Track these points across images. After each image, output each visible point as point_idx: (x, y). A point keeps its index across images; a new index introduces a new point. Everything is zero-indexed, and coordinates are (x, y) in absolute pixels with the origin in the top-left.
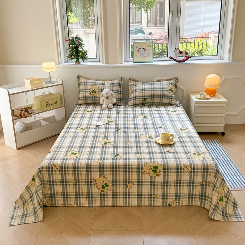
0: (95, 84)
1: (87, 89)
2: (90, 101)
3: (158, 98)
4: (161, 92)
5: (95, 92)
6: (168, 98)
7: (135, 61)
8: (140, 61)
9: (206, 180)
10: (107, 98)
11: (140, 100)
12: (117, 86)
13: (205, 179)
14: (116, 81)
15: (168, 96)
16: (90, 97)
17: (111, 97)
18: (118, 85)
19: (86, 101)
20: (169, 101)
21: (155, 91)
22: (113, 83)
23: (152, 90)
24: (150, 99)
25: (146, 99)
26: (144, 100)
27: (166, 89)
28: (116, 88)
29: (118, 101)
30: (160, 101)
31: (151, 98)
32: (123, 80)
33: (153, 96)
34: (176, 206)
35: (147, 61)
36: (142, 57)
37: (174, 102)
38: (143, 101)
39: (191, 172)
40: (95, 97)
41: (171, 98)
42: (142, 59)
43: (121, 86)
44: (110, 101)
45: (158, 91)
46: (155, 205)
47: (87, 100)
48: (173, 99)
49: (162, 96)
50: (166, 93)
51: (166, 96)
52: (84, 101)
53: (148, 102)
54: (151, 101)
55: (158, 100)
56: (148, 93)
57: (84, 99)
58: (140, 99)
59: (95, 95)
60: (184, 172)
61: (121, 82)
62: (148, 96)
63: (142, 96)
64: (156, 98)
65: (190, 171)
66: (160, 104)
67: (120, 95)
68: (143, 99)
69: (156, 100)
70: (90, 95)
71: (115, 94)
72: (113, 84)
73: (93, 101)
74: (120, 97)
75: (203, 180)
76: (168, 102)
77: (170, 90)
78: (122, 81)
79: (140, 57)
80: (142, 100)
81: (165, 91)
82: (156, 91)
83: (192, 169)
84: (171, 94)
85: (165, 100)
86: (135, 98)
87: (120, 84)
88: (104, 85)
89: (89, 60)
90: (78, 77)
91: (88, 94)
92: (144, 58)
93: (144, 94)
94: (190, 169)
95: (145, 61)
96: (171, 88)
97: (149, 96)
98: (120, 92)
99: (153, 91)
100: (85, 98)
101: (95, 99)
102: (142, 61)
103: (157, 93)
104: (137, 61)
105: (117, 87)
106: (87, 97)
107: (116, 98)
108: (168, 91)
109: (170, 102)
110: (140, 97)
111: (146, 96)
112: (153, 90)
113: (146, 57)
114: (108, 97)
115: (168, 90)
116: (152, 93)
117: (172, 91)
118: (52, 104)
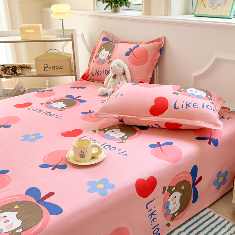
7: (197, 13)
8: (205, 13)
10: (115, 77)
35: (218, 14)
36: (211, 6)
42: (211, 9)
79: (207, 6)
89: (132, 7)
92: (213, 7)
95: (214, 14)
102: (210, 14)
104: (201, 13)
113: (219, 5)
118: (53, 67)
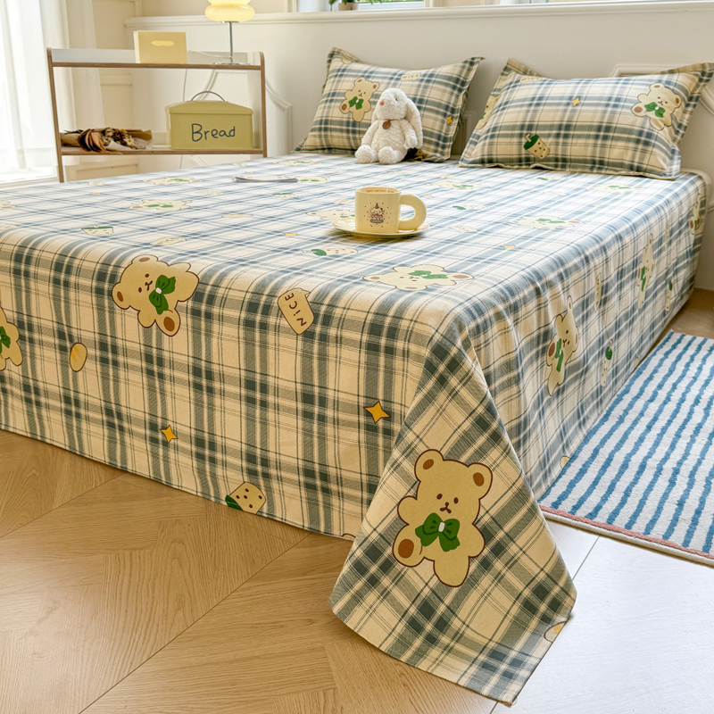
0: (368, 77)
1: (339, 94)
2: (338, 137)
3: (588, 137)
4: (605, 112)
5: (359, 106)
6: (628, 140)
9: (388, 401)
10: (387, 125)
11: (511, 144)
12: (442, 87)
13: (381, 396)
14: (446, 70)
15: (630, 131)
16: (341, 123)
17: (405, 123)
18: (447, 85)
19: (326, 136)
20: (634, 156)
21: (579, 108)
22: (431, 75)
23: (568, 104)
24: (551, 140)
25: (535, 139)
26: (528, 146)
27: (630, 101)
28: (438, 94)
29: (433, 147)
30: (594, 152)
31: (558, 136)
32: (475, 67)
33: (565, 130)
34: (259, 515)
37: (657, 158)
38: (524, 151)
39: (308, 335)
40: (354, 124)
41: (644, 139)
43: (460, 90)
44: (397, 139)
45: (593, 108)
46: (175, 483)
47: (329, 133)
48: (654, 146)
49: (604, 132)
50: (625, 119)
51: (624, 131)
52: (320, 136)
53: (544, 154)
54: (556, 150)
55: (586, 145)
56: (548, 116)
57: (320, 129)
58: (512, 136)
59: (357, 115)
60: (277, 329)
61: (467, 74)
62: (545, 128)
63: (522, 127)
64: (579, 137)
65: (305, 327)
66: (592, 168)
67: (449, 125)
68: (524, 140)
69: (579, 148)
70: (341, 115)
71: (422, 116)
72: (429, 79)
73: (348, 138)
74: (448, 130)
75: (371, 398)
76: (627, 159)
77: (651, 107)
78: (469, 70)
80: (520, 143)
81: (624, 110)
82: (584, 108)
83: (315, 322)
84: (647, 125)
85: (618, 151)
86: (493, 133)
87: (457, 80)
88: (398, 79)
90: (332, 55)
91: (336, 113)
93: (533, 116)
94: (309, 318)
96: (656, 101)
97: (551, 127)
98: (453, 111)
99: (570, 108)
100: (325, 125)
101: (354, 132)
103: (588, 115)
105: (444, 91)
106: (333, 122)
107: (425, 133)
108: (638, 110)
109: (637, 160)
110: (513, 128)
111: (538, 127)
112: (577, 101)
114: (389, 121)
115: (641, 105)
116: (563, 116)
117: (660, 113)
118: (214, 132)
